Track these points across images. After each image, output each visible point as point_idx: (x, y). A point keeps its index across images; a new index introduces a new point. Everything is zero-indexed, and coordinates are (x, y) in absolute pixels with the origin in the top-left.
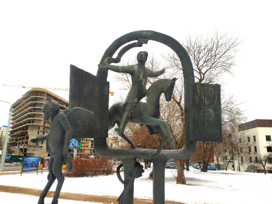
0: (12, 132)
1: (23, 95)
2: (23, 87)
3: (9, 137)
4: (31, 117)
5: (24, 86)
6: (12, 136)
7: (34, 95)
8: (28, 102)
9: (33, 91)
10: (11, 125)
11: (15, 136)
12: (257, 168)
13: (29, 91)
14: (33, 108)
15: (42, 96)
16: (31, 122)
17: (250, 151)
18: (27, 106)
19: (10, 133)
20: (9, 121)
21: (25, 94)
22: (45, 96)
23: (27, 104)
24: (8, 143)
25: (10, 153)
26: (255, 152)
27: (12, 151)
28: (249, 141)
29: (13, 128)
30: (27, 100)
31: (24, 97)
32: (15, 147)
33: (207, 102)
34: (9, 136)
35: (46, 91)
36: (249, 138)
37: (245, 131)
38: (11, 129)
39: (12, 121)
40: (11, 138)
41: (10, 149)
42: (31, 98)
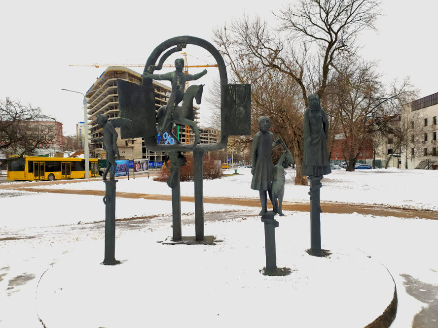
0: (92, 130)
1: (97, 78)
2: (97, 67)
3: (90, 137)
4: (113, 109)
5: (97, 65)
6: (94, 135)
7: (112, 78)
8: (107, 88)
9: (110, 71)
10: (90, 121)
11: (97, 135)
12: (434, 163)
13: (104, 72)
14: (114, 96)
15: (123, 78)
16: (115, 116)
17: (426, 139)
18: (105, 93)
19: (90, 132)
20: (85, 116)
21: (101, 77)
22: (126, 78)
23: (105, 91)
24: (89, 145)
25: (95, 156)
26: (434, 141)
27: (97, 154)
28: (426, 124)
29: (93, 124)
30: (104, 85)
31: (99, 81)
32: (99, 149)
33: (238, 102)
34: (90, 135)
35: (126, 71)
36: (426, 120)
37: (420, 111)
38: (91, 127)
39: (89, 116)
40: (92, 137)
41: (95, 152)
42: (109, 82)
